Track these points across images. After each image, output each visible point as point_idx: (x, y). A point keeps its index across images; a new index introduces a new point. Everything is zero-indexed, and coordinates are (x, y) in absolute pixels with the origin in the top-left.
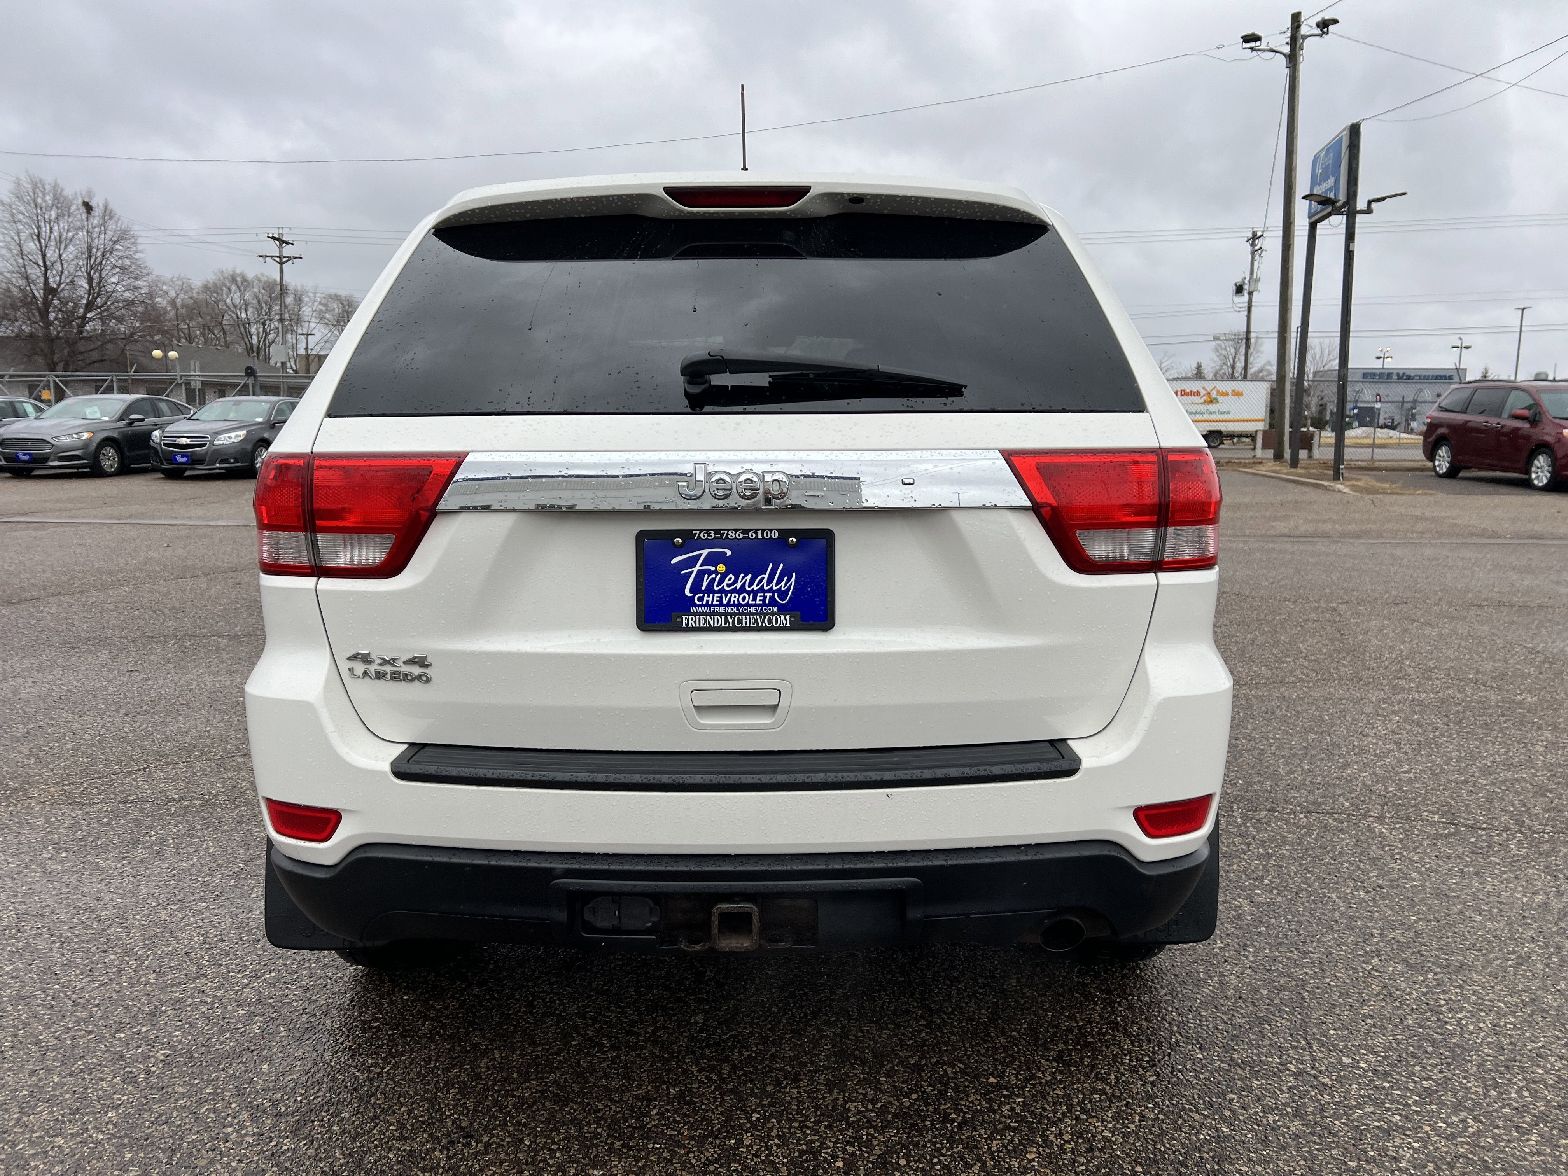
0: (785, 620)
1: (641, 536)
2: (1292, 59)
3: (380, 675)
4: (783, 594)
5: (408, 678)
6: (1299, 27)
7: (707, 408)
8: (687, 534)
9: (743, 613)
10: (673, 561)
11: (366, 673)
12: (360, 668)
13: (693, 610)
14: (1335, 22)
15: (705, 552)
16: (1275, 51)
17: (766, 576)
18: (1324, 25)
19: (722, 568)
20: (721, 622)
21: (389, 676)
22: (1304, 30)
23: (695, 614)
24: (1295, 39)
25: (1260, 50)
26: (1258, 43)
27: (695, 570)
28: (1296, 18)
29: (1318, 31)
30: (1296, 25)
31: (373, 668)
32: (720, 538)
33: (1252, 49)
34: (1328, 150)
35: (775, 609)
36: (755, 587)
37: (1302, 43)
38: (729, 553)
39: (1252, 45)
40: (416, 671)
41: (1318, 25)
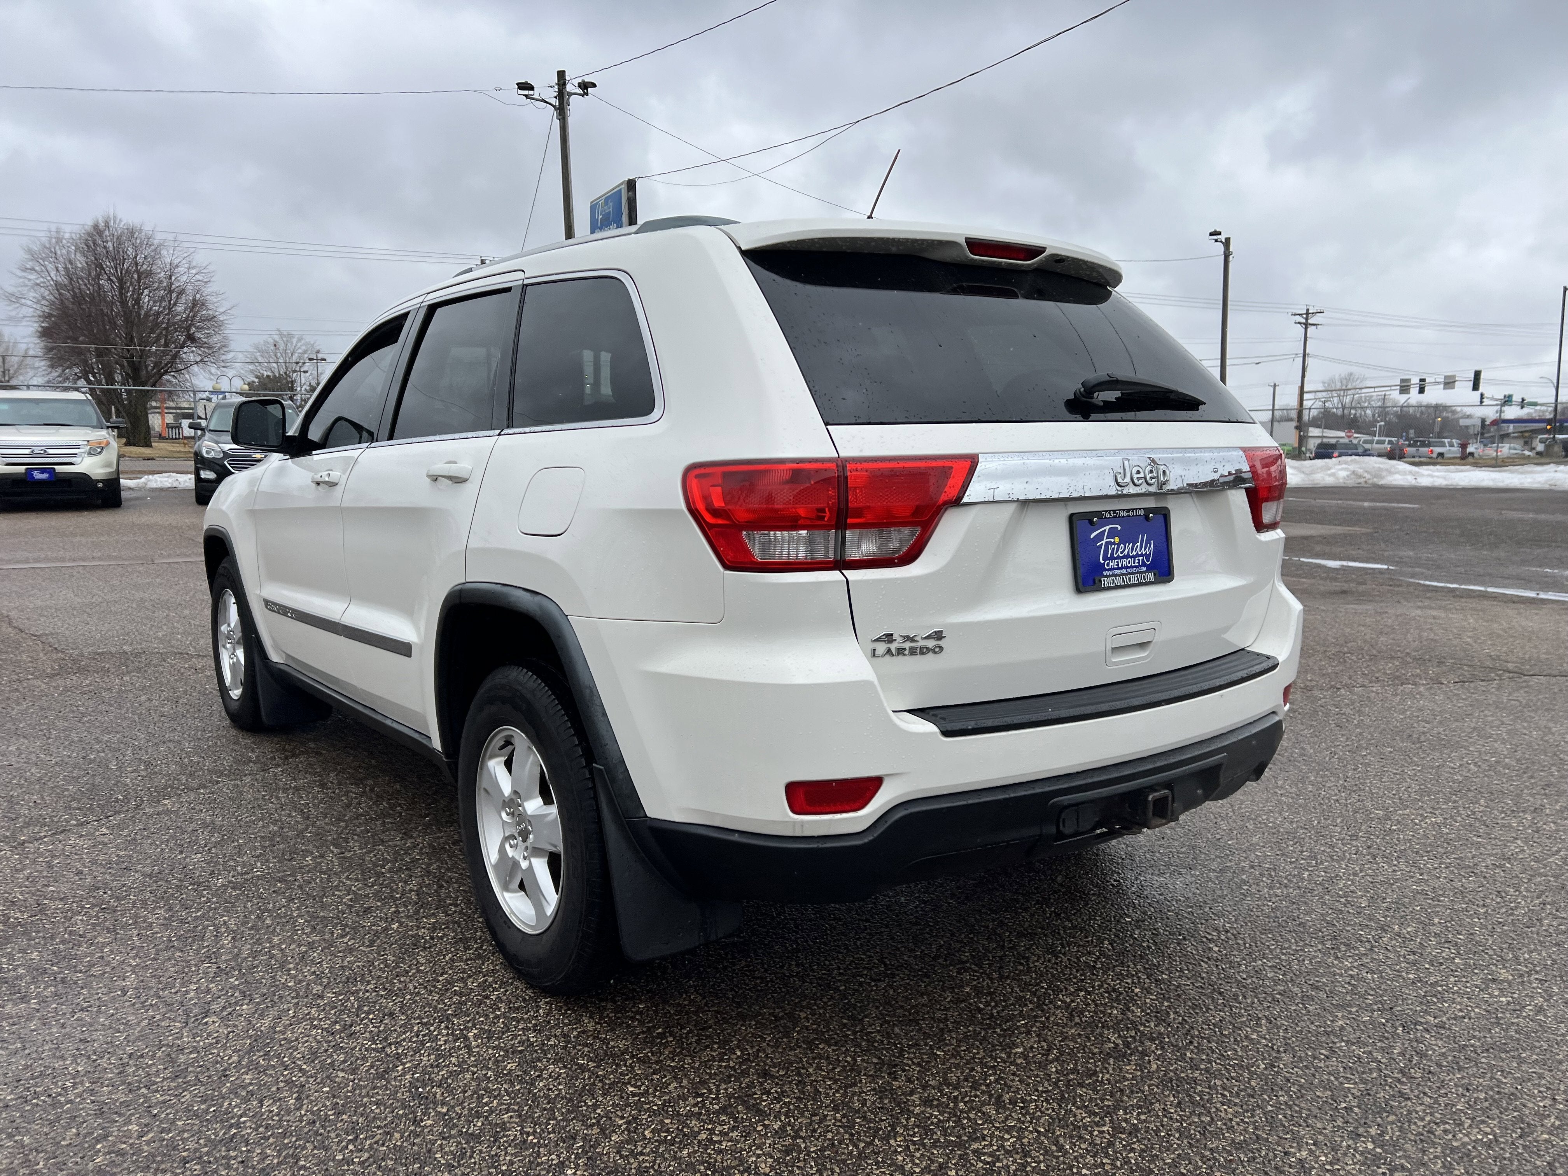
0: (1151, 576)
1: (1071, 517)
2: (561, 111)
3: (900, 651)
4: (1148, 556)
5: (924, 651)
6: (564, 84)
7: (1093, 416)
8: (1099, 514)
9: (1130, 574)
10: (1092, 536)
11: (889, 651)
12: (881, 648)
13: (1105, 573)
14: (594, 85)
15: (1107, 528)
16: (546, 102)
17: (1139, 544)
18: (585, 86)
19: (1117, 540)
20: (1119, 581)
21: (907, 652)
22: (569, 88)
23: (1107, 576)
24: (562, 94)
25: (533, 99)
26: (531, 92)
27: (1104, 542)
28: (561, 75)
29: (580, 91)
30: (562, 82)
31: (893, 647)
32: (1116, 517)
33: (526, 96)
34: (607, 199)
35: (1144, 569)
36: (1134, 553)
37: (568, 99)
38: (1119, 528)
39: (526, 92)
40: (931, 644)
41: (580, 85)
